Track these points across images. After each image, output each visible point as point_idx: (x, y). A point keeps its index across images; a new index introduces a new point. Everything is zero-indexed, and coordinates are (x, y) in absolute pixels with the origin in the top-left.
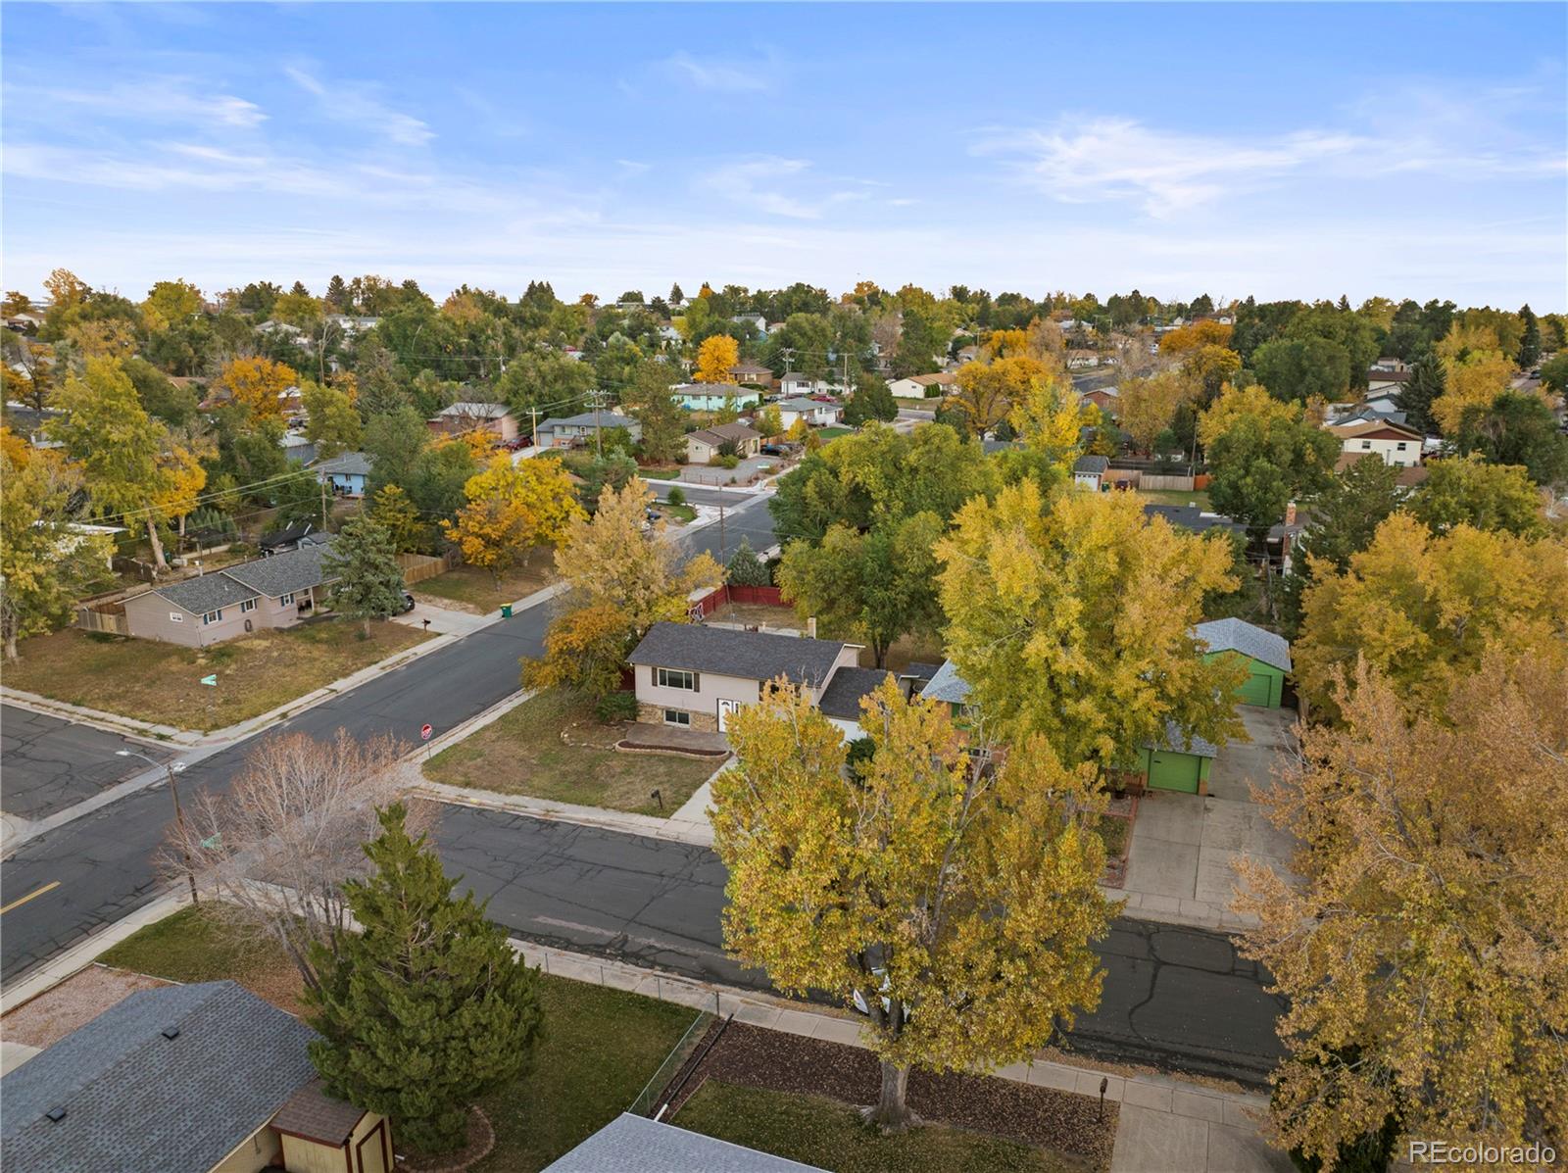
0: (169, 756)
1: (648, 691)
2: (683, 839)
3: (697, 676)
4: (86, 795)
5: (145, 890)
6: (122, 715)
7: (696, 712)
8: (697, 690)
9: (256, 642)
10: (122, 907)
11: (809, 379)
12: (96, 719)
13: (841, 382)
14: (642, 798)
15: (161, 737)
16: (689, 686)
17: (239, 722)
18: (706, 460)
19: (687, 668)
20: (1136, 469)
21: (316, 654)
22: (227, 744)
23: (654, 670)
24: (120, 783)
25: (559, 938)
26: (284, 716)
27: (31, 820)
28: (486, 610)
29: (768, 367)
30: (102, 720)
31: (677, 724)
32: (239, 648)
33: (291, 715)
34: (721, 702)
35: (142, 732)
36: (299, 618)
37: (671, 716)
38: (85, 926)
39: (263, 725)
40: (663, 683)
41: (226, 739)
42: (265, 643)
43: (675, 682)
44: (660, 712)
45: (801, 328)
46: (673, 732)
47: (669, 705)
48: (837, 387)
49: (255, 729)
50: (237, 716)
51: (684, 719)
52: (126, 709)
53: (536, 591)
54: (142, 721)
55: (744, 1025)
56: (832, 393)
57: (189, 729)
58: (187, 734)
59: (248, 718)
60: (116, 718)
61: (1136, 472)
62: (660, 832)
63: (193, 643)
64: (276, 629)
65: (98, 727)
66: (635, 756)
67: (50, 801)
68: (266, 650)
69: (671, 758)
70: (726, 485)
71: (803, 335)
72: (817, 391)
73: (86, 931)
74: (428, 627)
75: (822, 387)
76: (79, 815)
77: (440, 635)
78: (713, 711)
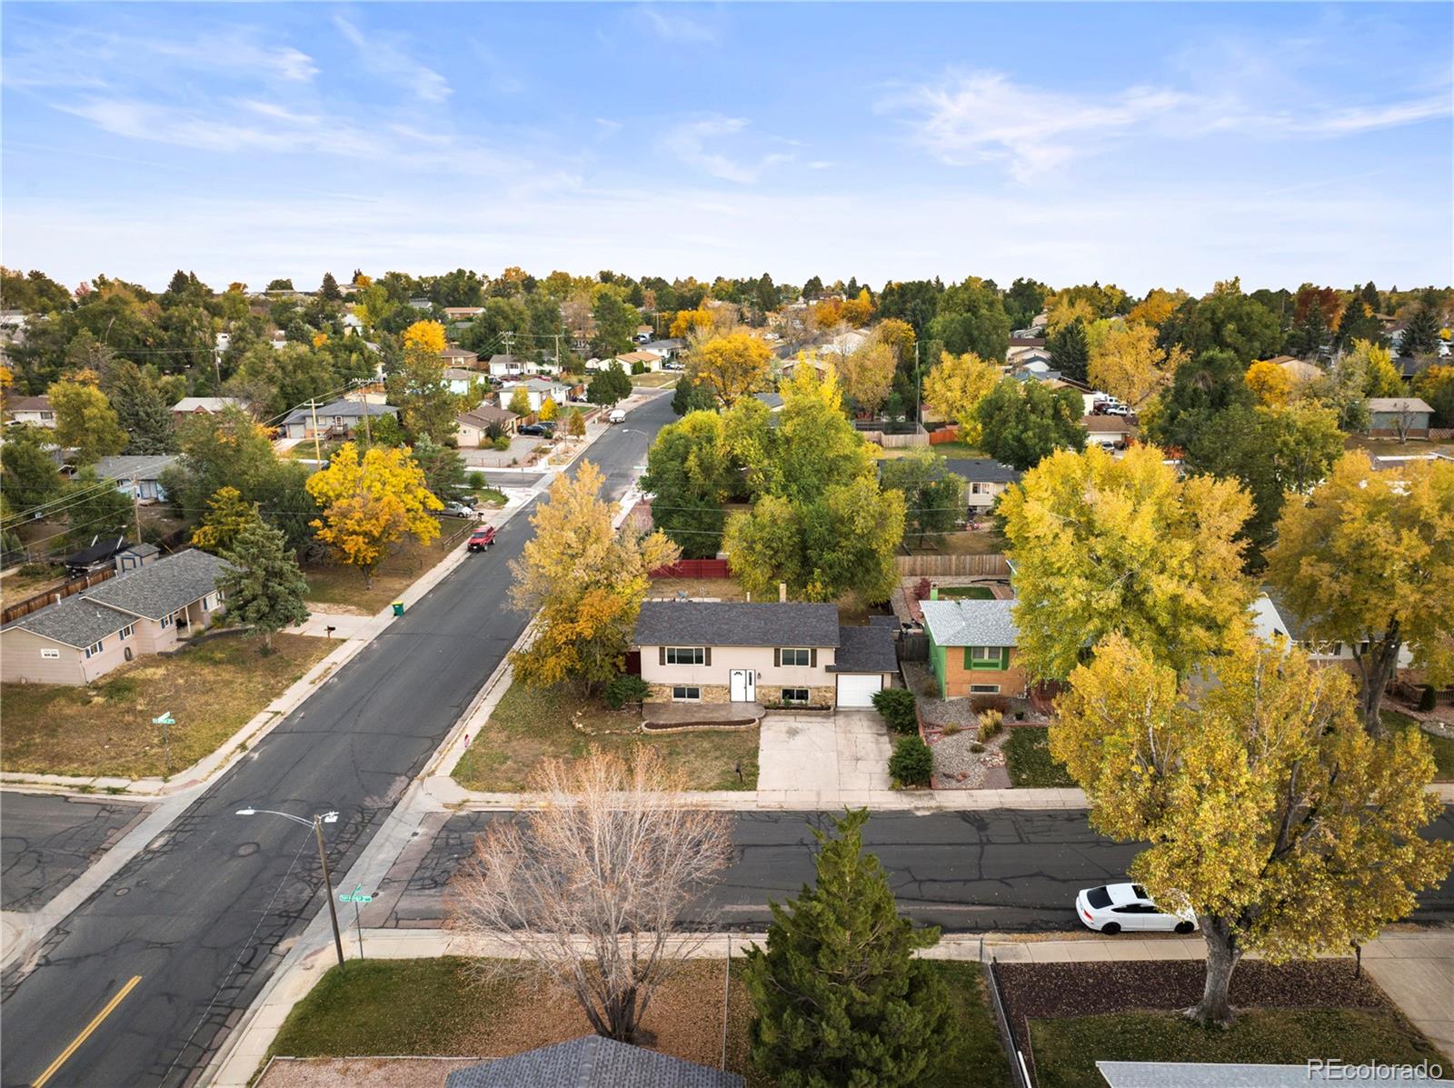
0: (140, 812)
1: (656, 671)
2: (787, 807)
3: (708, 650)
4: (76, 871)
5: (254, 964)
6: (43, 773)
7: (708, 686)
8: (708, 664)
9: (150, 671)
10: (242, 988)
11: (519, 361)
12: (14, 782)
13: (552, 363)
14: (710, 776)
15: (115, 791)
16: (699, 660)
17: (196, 761)
18: (476, 443)
19: (696, 642)
20: (878, 430)
21: (226, 676)
22: (201, 789)
23: (662, 650)
24: (106, 850)
25: (765, 923)
26: (243, 746)
27: (27, 912)
28: (373, 609)
29: (473, 351)
30: (21, 782)
31: (687, 700)
32: (133, 680)
33: (251, 744)
34: (733, 672)
35: (84, 789)
36: (179, 640)
37: (679, 692)
38: (218, 1019)
39: (227, 759)
40: (671, 660)
41: (194, 782)
42: (161, 671)
43: (685, 659)
44: (668, 690)
45: (503, 312)
46: (687, 708)
47: (678, 682)
48: (546, 368)
49: (221, 767)
50: (192, 755)
51: (694, 693)
52: (43, 765)
53: (409, 586)
54: (74, 776)
55: (1009, 965)
56: (542, 372)
57: (142, 776)
58: (140, 783)
59: (203, 755)
60: (38, 778)
61: (876, 433)
62: (760, 804)
63: (76, 681)
64: (161, 654)
65: (21, 791)
66: (669, 736)
67: (35, 885)
68: (165, 678)
69: (706, 733)
70: (509, 466)
71: (506, 318)
72: (526, 372)
73: (222, 1025)
74: (333, 635)
75: (532, 367)
76: (85, 895)
77: (344, 641)
78: (725, 682)
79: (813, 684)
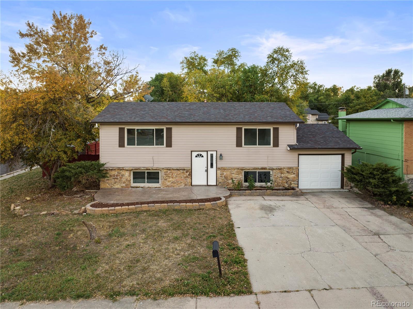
3: (169, 131)
7: (168, 169)
8: (169, 145)
16: (160, 142)
23: (121, 130)
34: (194, 154)
43: (145, 140)
47: (138, 166)
51: (154, 177)
78: (186, 165)
79: (274, 165)
